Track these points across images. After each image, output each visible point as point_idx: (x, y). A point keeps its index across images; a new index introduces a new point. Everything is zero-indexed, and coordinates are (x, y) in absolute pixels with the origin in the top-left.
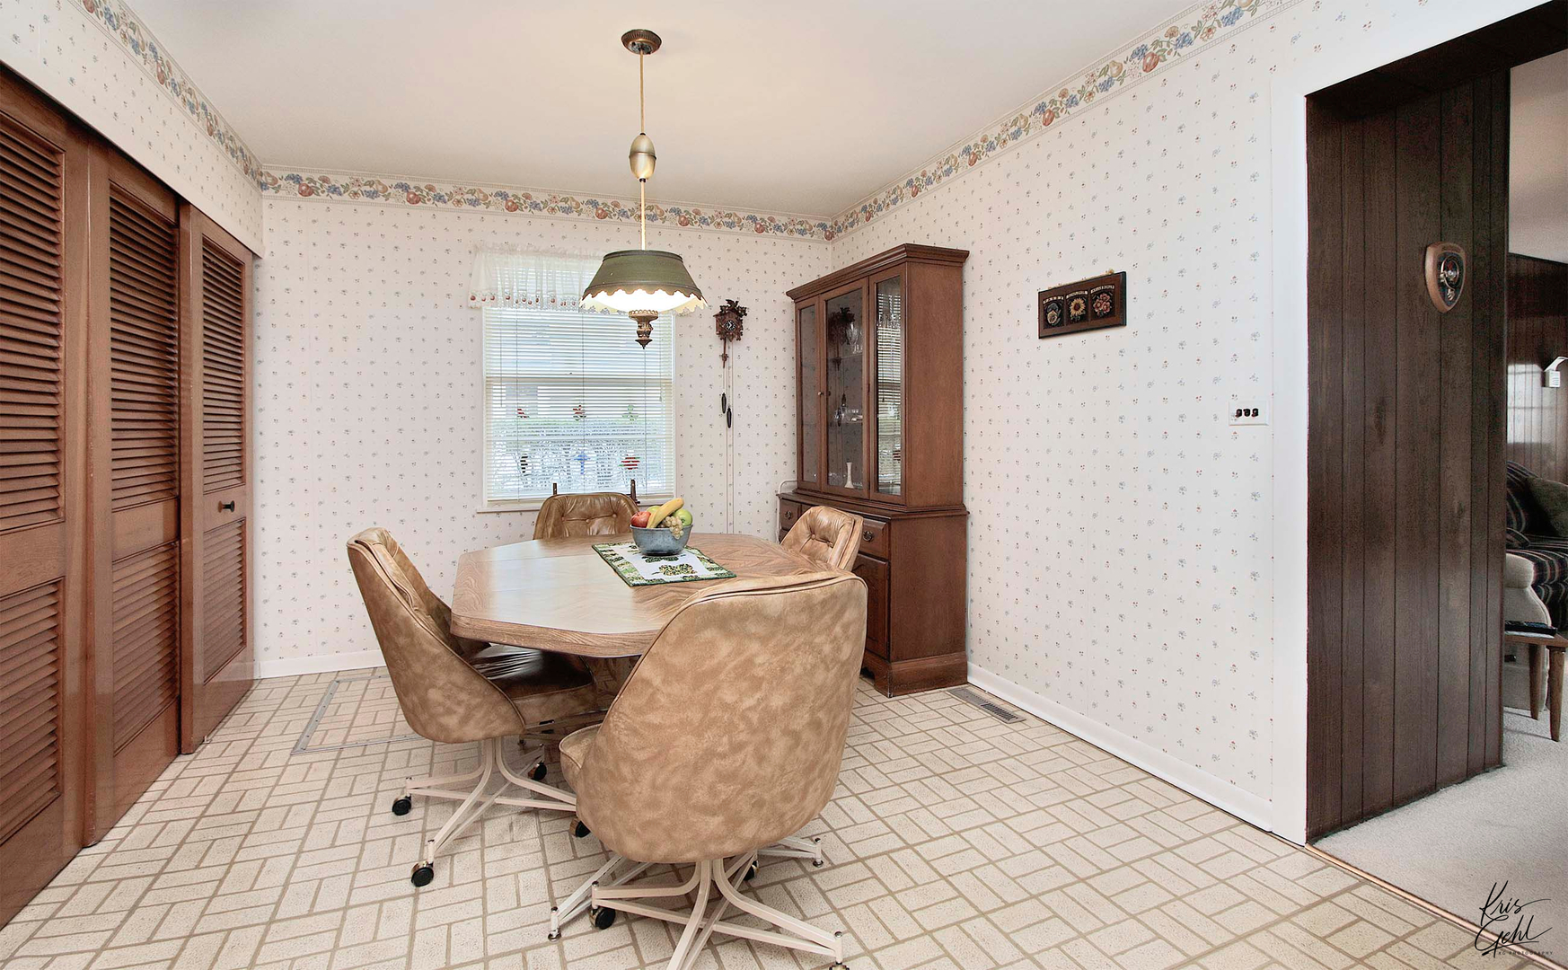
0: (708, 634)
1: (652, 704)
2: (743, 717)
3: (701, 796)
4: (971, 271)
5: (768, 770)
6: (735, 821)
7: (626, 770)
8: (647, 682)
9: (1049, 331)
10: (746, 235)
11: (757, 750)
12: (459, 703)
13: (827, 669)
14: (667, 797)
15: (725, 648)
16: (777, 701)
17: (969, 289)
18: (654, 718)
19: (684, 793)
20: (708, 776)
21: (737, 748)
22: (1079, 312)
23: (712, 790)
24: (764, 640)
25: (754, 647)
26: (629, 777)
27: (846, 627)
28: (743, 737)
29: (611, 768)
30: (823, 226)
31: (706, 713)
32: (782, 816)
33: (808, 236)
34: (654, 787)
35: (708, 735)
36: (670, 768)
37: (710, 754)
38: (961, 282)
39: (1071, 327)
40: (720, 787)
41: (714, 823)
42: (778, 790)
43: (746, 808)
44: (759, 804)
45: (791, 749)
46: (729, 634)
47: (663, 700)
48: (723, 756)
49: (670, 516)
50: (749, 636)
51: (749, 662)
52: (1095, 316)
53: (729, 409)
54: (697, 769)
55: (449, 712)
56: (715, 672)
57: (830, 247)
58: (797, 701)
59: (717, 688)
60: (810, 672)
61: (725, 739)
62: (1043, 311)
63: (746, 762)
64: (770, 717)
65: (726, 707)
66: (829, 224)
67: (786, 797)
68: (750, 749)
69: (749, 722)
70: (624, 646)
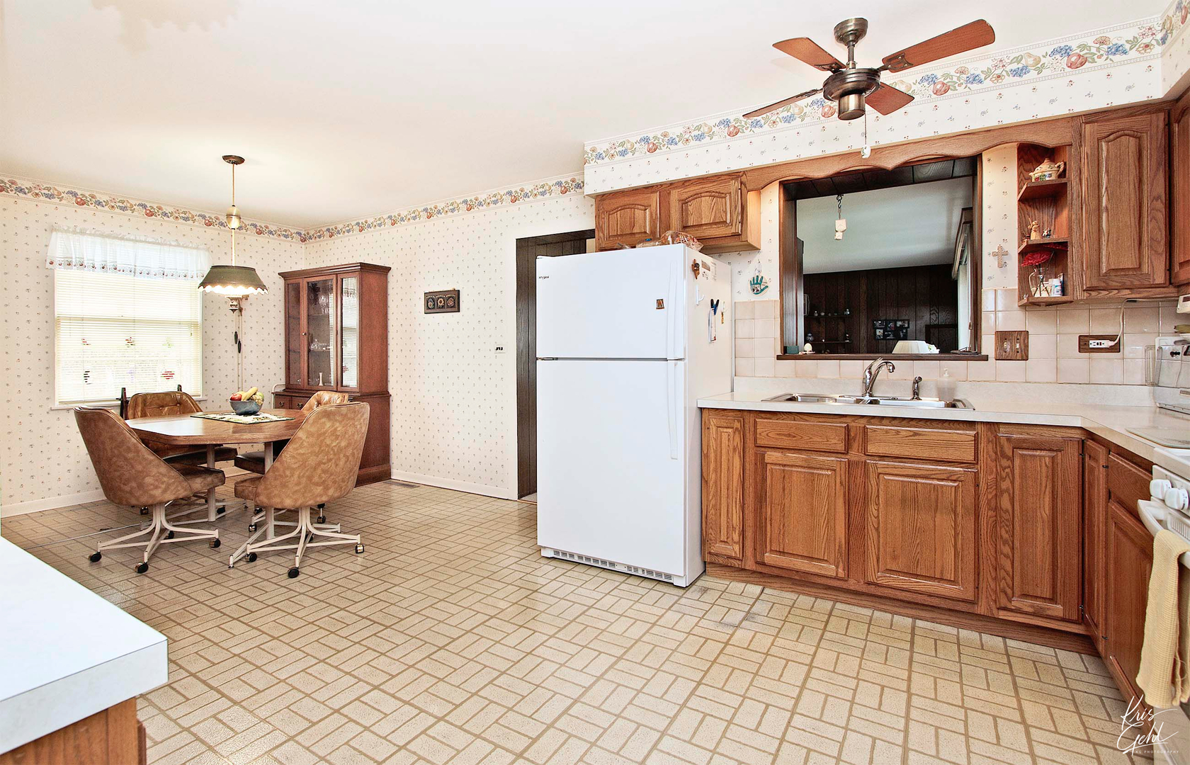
0: (323, 420)
1: (301, 446)
2: (332, 449)
3: (316, 479)
4: (392, 277)
5: (338, 469)
6: (326, 489)
7: (288, 473)
8: (301, 439)
9: (430, 311)
10: (249, 235)
11: (335, 462)
12: (163, 483)
13: (358, 434)
14: (304, 480)
15: (328, 425)
16: (343, 444)
17: (390, 286)
18: (301, 451)
19: (310, 478)
20: (319, 471)
21: (329, 460)
22: (441, 304)
23: (320, 477)
24: (340, 422)
25: (338, 424)
26: (289, 475)
27: (364, 420)
28: (332, 456)
29: (282, 474)
30: (299, 234)
31: (320, 448)
32: (341, 488)
33: (290, 239)
34: (299, 477)
35: (320, 456)
36: (306, 469)
37: (320, 463)
38: (386, 282)
39: (438, 311)
40: (323, 475)
41: (319, 489)
42: (341, 477)
43: (331, 483)
44: (335, 482)
45: (346, 462)
46: (330, 420)
47: (305, 444)
48: (324, 464)
49: (254, 394)
50: (336, 420)
51: (336, 429)
52: (448, 307)
53: (239, 342)
54: (315, 469)
55: (156, 487)
56: (325, 433)
57: (303, 246)
58: (349, 445)
59: (325, 438)
60: (353, 435)
61: (326, 457)
62: (427, 302)
63: (331, 466)
64: (340, 450)
65: (328, 446)
66: (303, 233)
67: (343, 481)
68: (333, 460)
69: (334, 451)
70: (271, 438)
